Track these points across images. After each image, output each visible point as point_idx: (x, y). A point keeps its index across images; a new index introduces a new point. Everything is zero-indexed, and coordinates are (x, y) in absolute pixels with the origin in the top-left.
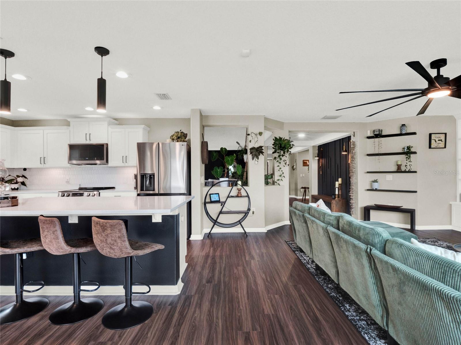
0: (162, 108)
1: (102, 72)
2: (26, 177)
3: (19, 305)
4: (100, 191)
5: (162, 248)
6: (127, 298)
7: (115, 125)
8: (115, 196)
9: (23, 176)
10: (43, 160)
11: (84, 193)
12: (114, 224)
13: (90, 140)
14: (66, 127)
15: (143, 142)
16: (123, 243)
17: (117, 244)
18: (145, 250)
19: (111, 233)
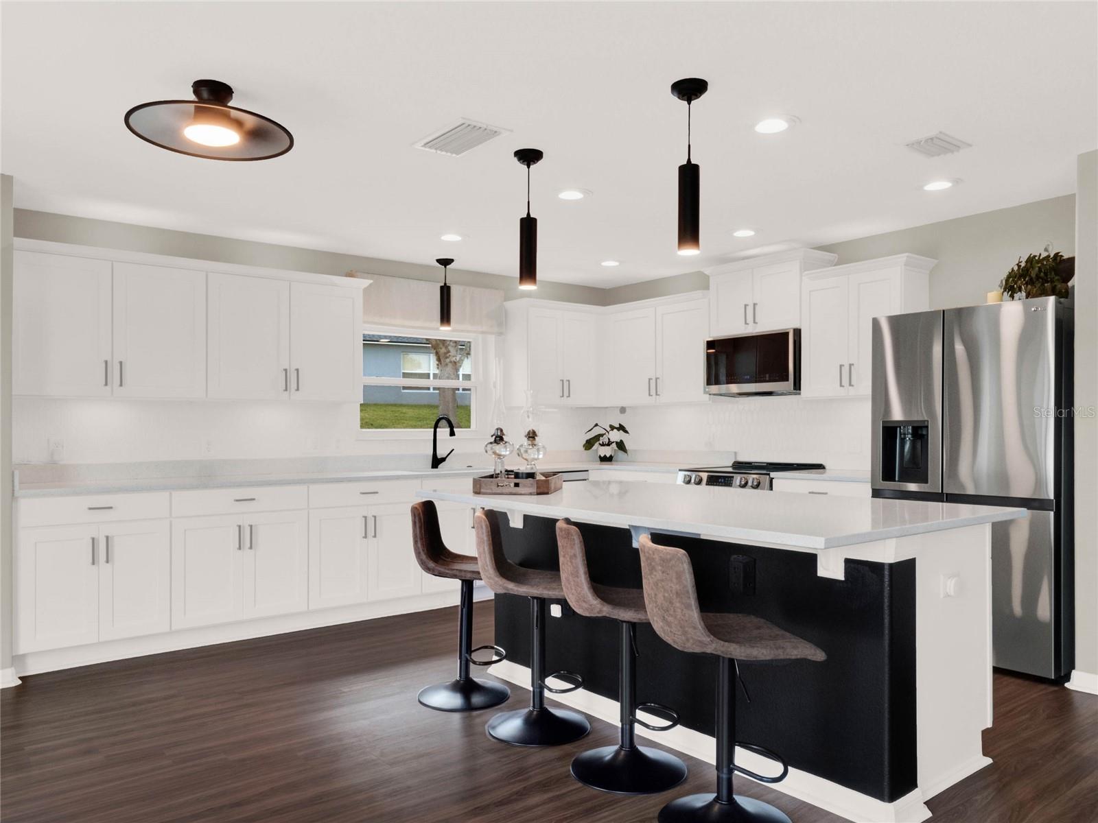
0: (957, 181)
1: (689, 146)
2: (627, 429)
3: (537, 715)
4: (773, 474)
5: (814, 658)
6: (721, 775)
7: (825, 267)
8: (810, 493)
9: (621, 428)
10: (654, 386)
11: (733, 477)
12: (669, 557)
13: (755, 322)
14: (699, 293)
15: (903, 313)
16: (685, 611)
17: (674, 611)
18: (753, 647)
19: (662, 580)
